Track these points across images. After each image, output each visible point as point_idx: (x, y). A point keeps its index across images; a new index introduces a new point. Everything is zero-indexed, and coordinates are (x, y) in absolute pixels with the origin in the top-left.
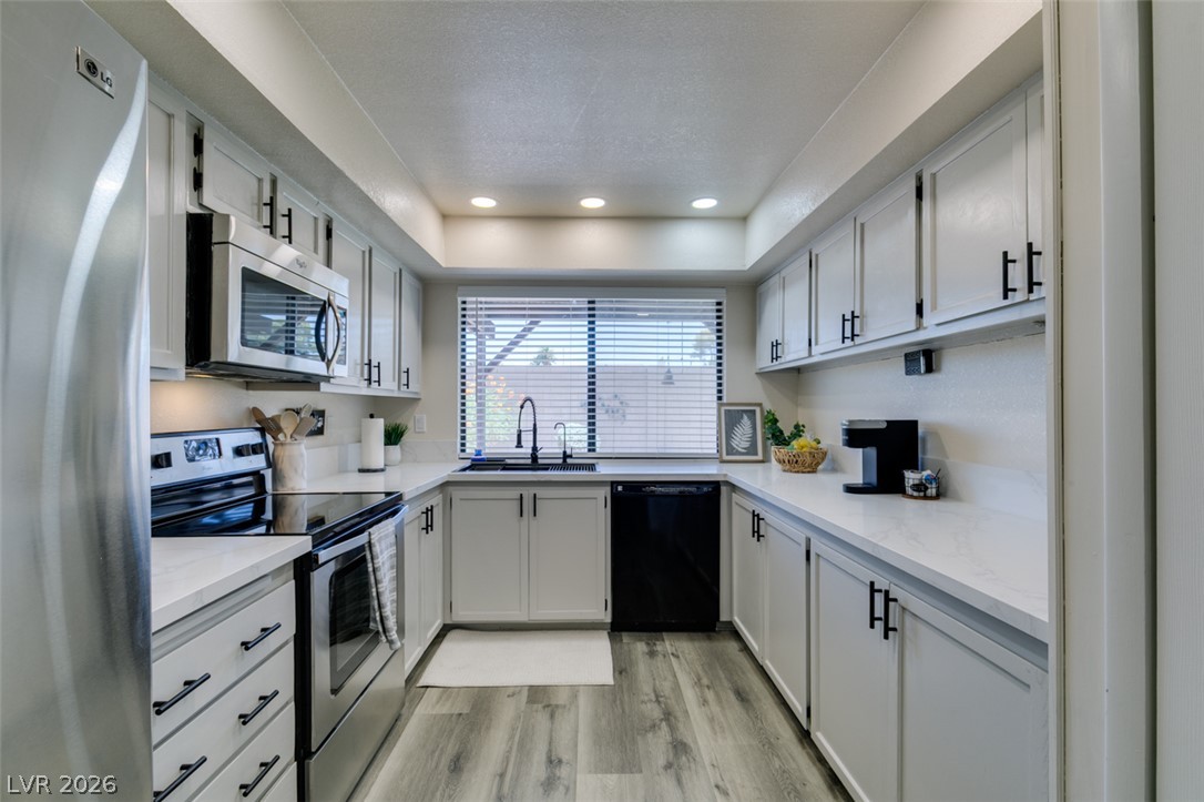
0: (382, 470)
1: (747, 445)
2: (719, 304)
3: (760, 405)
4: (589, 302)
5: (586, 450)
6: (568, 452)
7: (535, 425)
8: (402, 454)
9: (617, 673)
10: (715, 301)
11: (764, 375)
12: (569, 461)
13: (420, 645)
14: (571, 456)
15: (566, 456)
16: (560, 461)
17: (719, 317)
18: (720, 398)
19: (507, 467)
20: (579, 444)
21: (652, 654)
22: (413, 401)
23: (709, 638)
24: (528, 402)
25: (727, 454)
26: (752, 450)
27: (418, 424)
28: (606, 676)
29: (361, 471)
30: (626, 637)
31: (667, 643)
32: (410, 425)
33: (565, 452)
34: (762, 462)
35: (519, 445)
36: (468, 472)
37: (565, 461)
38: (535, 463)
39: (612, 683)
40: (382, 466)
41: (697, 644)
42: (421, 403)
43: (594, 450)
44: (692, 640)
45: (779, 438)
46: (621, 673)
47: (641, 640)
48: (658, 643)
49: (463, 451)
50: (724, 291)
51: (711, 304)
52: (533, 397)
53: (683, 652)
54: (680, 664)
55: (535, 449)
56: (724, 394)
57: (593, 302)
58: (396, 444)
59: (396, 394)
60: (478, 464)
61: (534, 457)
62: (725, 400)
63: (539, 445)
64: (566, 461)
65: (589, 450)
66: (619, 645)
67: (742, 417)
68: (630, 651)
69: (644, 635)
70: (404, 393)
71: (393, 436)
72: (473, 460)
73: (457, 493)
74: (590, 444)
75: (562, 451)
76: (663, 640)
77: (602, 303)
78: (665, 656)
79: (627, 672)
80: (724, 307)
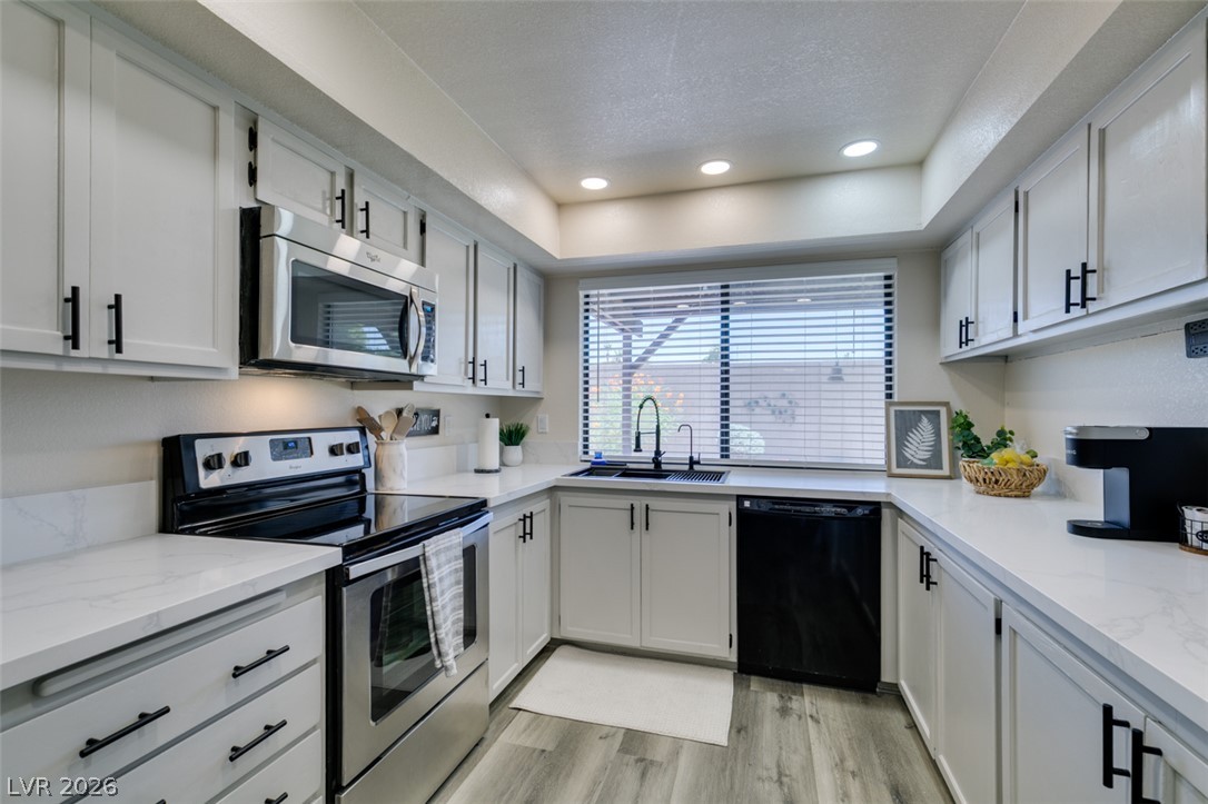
0: (497, 471)
1: (927, 455)
2: (888, 278)
3: (946, 404)
4: (723, 287)
5: (718, 456)
6: (696, 457)
7: (658, 427)
8: (524, 456)
9: (734, 731)
10: (882, 274)
11: (951, 365)
12: (696, 467)
13: (517, 661)
14: (698, 463)
15: (692, 462)
16: (686, 468)
17: (887, 295)
18: (889, 396)
19: (627, 473)
20: (709, 451)
21: (784, 712)
22: (535, 401)
23: (866, 702)
24: (649, 403)
25: (898, 466)
26: (934, 462)
27: (541, 425)
28: (718, 732)
29: (477, 471)
30: (755, 683)
31: (807, 699)
32: (533, 427)
33: (691, 458)
34: (949, 478)
35: (638, 449)
36: (580, 478)
37: (691, 467)
38: (657, 470)
39: (724, 742)
40: (496, 466)
41: (847, 708)
42: (543, 403)
43: (727, 456)
44: (841, 700)
45: (974, 449)
46: (739, 731)
47: (772, 690)
48: (794, 697)
49: (586, 453)
50: (894, 261)
51: (878, 278)
52: (654, 396)
53: (825, 716)
54: (819, 732)
55: (658, 453)
56: (895, 391)
57: (727, 287)
58: (518, 444)
59: (511, 393)
60: (599, 468)
61: (657, 462)
62: (896, 399)
63: (662, 449)
64: (692, 469)
65: (722, 456)
66: (744, 692)
67: (920, 420)
68: (756, 702)
69: (779, 683)
70: (519, 392)
71: (512, 437)
72: (594, 463)
73: (566, 499)
74: (723, 449)
75: (688, 456)
76: (802, 695)
77: (740, 288)
78: (800, 717)
79: (746, 732)
80: (894, 281)
